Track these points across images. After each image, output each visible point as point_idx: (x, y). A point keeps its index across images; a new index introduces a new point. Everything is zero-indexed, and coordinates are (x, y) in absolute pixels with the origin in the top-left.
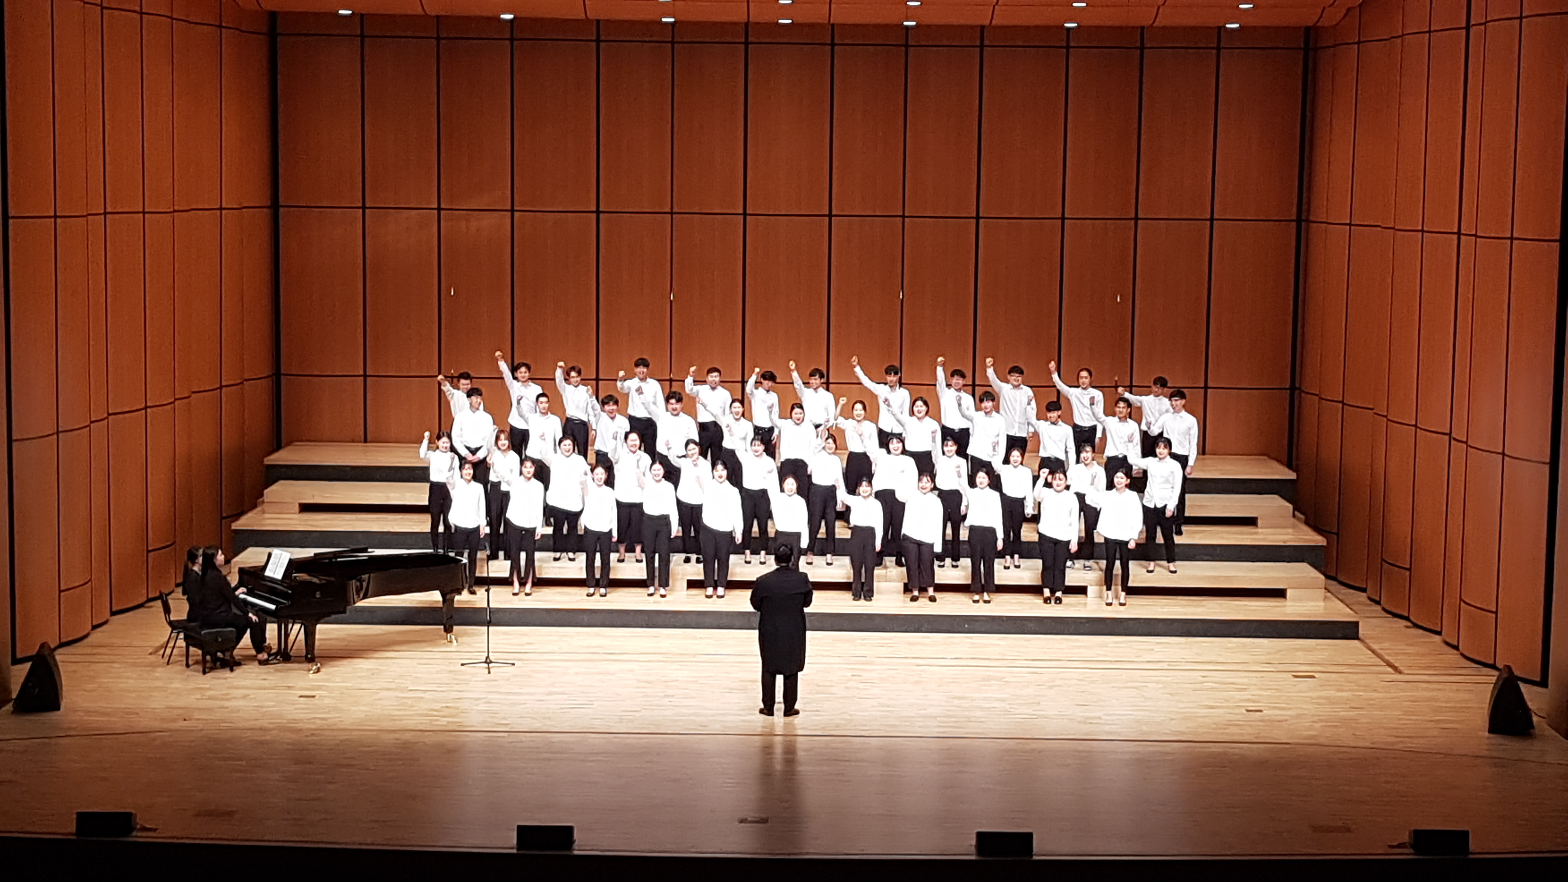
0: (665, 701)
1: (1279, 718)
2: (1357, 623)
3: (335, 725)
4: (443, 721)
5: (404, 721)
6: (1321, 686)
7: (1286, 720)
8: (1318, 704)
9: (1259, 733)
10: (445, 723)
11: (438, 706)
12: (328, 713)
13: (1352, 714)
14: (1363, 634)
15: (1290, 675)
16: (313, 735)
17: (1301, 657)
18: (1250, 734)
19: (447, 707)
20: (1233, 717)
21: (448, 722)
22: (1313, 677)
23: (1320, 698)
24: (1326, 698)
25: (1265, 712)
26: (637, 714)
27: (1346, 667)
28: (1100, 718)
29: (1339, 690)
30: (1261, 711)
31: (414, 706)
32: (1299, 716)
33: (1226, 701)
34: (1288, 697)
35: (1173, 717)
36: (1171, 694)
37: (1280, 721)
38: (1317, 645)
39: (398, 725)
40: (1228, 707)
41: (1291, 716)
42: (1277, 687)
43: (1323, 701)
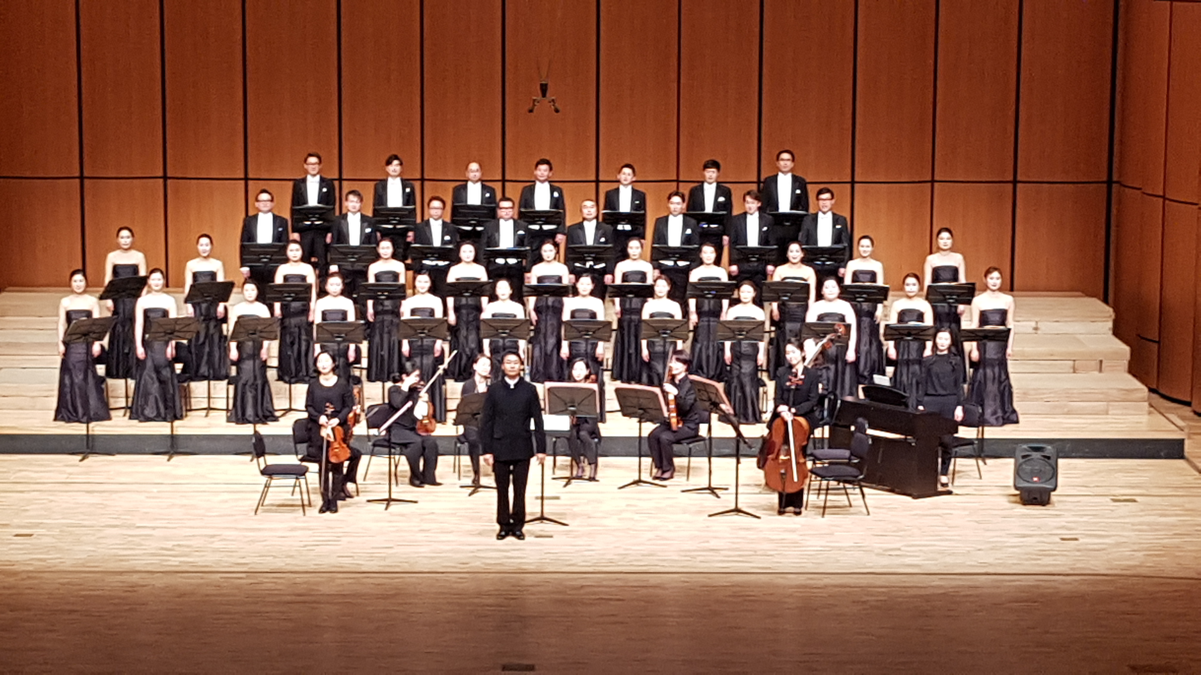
0: (420, 536)
1: (1096, 547)
2: (1181, 442)
3: (55, 566)
4: (175, 561)
5: (132, 562)
6: (1142, 511)
7: (1104, 549)
8: (1140, 531)
9: (1074, 564)
10: (177, 563)
11: (169, 544)
12: (47, 553)
13: (1177, 541)
14: (1188, 452)
15: (1108, 499)
16: (29, 578)
17: (1122, 478)
18: (1064, 565)
19: (179, 545)
20: (1047, 547)
21: (181, 562)
22: (1134, 501)
23: (1140, 524)
24: (1149, 524)
25: (1081, 541)
26: (390, 551)
27: (1171, 489)
28: (899, 549)
29: (1162, 515)
30: (1076, 539)
31: (142, 545)
32: (1118, 544)
33: (1039, 528)
34: (1106, 523)
35: (979, 547)
36: (977, 522)
37: (1098, 550)
38: (1139, 465)
39: (125, 566)
40: (1041, 535)
41: (1109, 544)
42: (1094, 513)
43: (1144, 527)
